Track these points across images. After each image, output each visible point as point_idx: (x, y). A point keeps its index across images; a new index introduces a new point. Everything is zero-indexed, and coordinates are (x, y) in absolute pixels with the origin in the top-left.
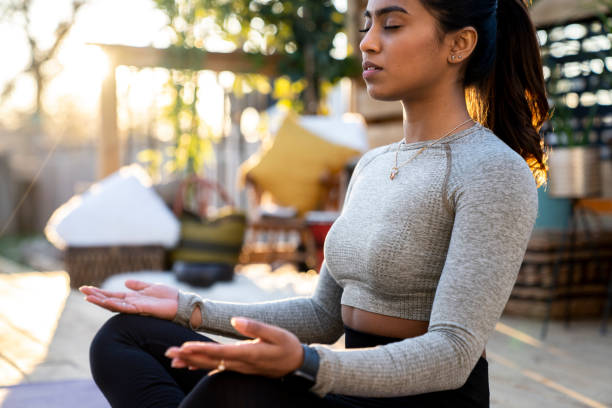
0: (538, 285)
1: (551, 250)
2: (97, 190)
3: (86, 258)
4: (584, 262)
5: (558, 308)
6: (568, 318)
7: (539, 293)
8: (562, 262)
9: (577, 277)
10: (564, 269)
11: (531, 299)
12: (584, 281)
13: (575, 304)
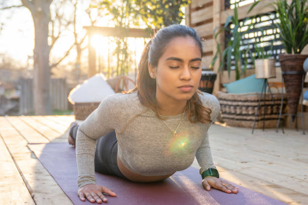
0: (253, 115)
1: (258, 101)
2: (86, 82)
3: (83, 107)
4: (272, 106)
5: (261, 124)
6: (263, 128)
7: (254, 118)
8: (263, 106)
9: (269, 112)
10: (263, 108)
11: (251, 120)
12: (272, 113)
13: (267, 122)
